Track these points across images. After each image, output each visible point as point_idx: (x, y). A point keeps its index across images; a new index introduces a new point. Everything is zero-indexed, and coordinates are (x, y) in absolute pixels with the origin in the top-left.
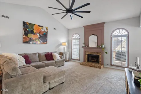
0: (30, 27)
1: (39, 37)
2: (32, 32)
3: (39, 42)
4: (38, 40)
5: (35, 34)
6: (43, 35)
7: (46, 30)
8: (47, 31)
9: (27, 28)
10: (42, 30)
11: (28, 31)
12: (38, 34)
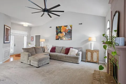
0: (59, 29)
1: (65, 34)
2: (61, 32)
3: (65, 39)
4: (64, 37)
5: (62, 33)
6: (68, 32)
7: (70, 28)
8: (72, 28)
9: (58, 30)
10: (66, 28)
11: (58, 32)
12: (64, 33)
